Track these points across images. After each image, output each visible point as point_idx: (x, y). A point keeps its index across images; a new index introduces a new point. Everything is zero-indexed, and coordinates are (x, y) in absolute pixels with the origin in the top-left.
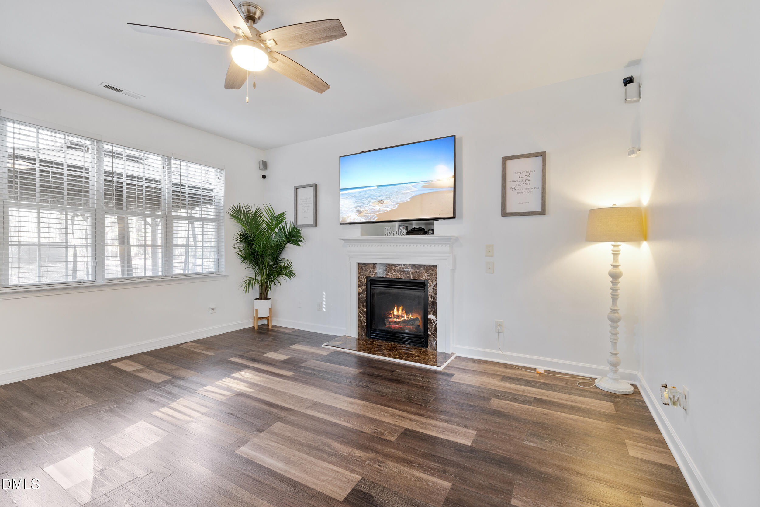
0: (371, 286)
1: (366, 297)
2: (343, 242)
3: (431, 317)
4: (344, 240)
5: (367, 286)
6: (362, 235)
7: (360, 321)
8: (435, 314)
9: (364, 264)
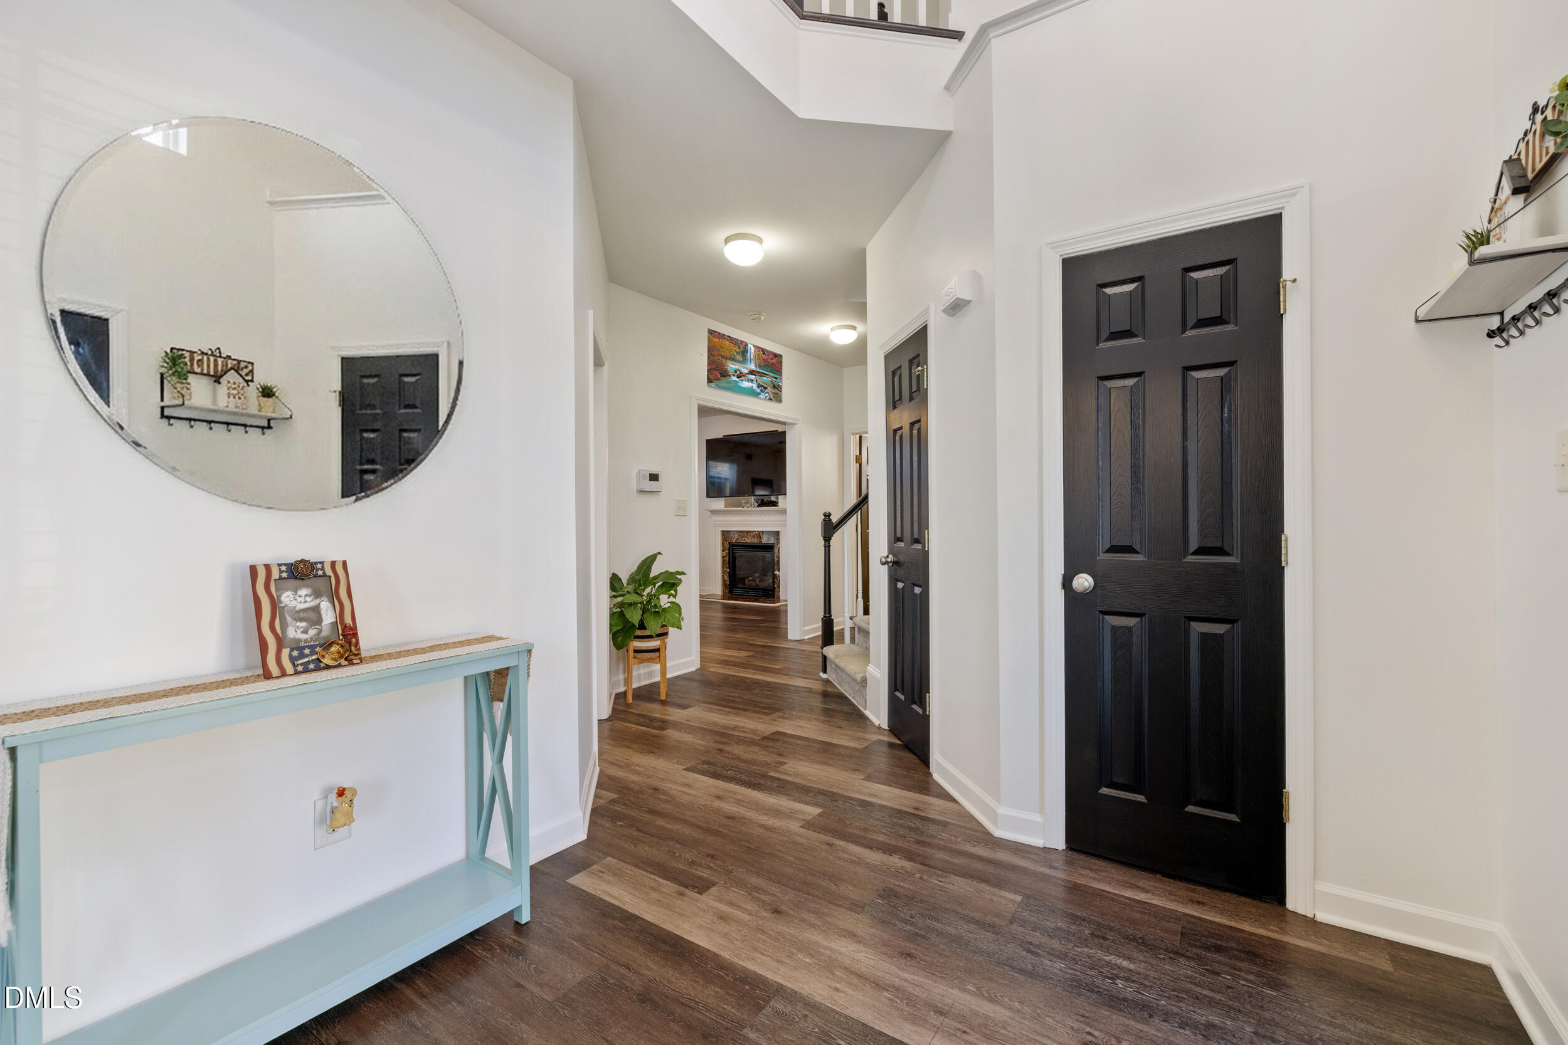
0: (733, 550)
1: (729, 559)
2: (710, 513)
3: (777, 572)
4: (710, 511)
5: (729, 550)
6: (725, 507)
7: (724, 581)
8: (779, 571)
9: (727, 531)
